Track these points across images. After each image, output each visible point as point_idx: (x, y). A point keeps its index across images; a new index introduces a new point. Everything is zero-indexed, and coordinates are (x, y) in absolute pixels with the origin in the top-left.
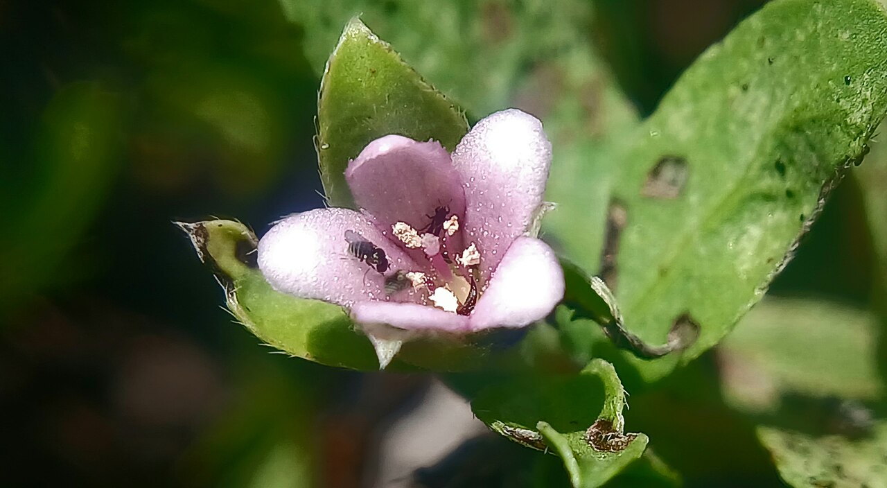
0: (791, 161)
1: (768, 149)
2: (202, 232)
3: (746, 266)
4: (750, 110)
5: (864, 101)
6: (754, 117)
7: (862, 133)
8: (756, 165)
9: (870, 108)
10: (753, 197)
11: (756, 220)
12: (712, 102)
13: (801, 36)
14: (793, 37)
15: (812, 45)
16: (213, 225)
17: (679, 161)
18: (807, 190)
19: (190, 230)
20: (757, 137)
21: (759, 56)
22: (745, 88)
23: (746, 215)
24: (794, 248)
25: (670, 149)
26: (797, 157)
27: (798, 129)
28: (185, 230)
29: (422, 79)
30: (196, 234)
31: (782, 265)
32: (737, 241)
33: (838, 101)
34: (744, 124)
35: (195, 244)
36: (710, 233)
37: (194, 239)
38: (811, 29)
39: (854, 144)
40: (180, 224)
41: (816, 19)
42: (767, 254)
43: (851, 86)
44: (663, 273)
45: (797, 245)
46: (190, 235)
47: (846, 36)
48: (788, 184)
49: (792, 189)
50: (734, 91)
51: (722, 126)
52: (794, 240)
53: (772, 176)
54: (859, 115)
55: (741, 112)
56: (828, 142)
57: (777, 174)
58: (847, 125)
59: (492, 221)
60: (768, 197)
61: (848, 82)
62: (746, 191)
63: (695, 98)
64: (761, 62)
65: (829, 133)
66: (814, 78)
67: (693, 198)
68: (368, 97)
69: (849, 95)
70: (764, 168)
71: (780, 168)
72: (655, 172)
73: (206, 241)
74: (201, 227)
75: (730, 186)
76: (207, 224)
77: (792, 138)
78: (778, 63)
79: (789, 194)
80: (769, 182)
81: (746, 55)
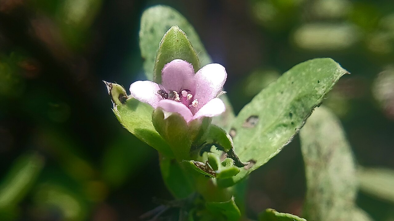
0: (295, 112)
1: (288, 108)
2: (111, 86)
3: (274, 145)
4: (283, 99)
5: (323, 87)
6: (285, 101)
7: (321, 96)
8: (283, 114)
9: (325, 89)
10: (280, 126)
11: (280, 132)
12: (270, 98)
13: (304, 74)
14: (301, 75)
15: (308, 75)
16: (115, 85)
17: (256, 117)
18: (299, 121)
19: (107, 84)
20: (284, 106)
21: (288, 82)
22: (282, 93)
23: (276, 131)
24: (292, 138)
25: (254, 113)
26: (297, 111)
27: (299, 100)
28: (106, 84)
29: (192, 46)
30: (109, 86)
31: (287, 143)
32: (272, 139)
33: (314, 88)
34: (280, 103)
35: (108, 89)
36: (264, 136)
37: (108, 87)
38: (308, 71)
39: (318, 100)
40: (105, 82)
41: (310, 67)
42: (282, 141)
44: (245, 149)
45: (293, 137)
46: (107, 86)
48: (292, 120)
49: (294, 122)
50: (278, 94)
51: (272, 106)
52: (292, 136)
53: (287, 118)
54: (321, 91)
55: (280, 100)
56: (309, 102)
57: (289, 118)
58: (316, 95)
59: (202, 98)
60: (285, 125)
61: (319, 82)
62: (278, 124)
63: (265, 97)
64: (289, 85)
65: (310, 99)
66: (307, 83)
67: (260, 126)
68: (174, 49)
69: (318, 86)
70: (285, 115)
71: (291, 115)
72: (248, 120)
73: (111, 89)
74: (111, 84)
75: (273, 122)
76: (113, 84)
77: (296, 103)
78: (295, 83)
79: (292, 123)
80: (286, 121)
81: (284, 83)
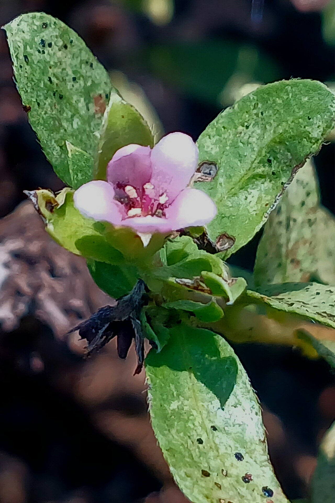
0: (275, 158)
1: (264, 153)
2: (36, 196)
3: (254, 209)
5: (318, 127)
6: (254, 140)
7: (318, 141)
8: (257, 161)
9: (322, 129)
10: (254, 177)
11: (256, 187)
13: (279, 101)
14: (275, 102)
15: (287, 104)
16: (40, 192)
17: (212, 164)
18: (284, 171)
19: (31, 194)
20: (257, 149)
21: (255, 111)
22: (247, 127)
23: (250, 186)
24: (279, 198)
26: (279, 156)
30: (34, 196)
33: (305, 127)
34: (248, 143)
37: (33, 198)
38: (285, 97)
39: (315, 146)
41: (288, 93)
42: (265, 202)
43: (311, 120)
45: (281, 196)
47: (306, 99)
48: (273, 169)
49: (276, 171)
50: (241, 129)
51: (234, 145)
52: (279, 194)
53: (264, 166)
54: (316, 133)
55: (246, 138)
56: (298, 147)
57: (267, 165)
58: (309, 138)
60: (261, 176)
61: (309, 119)
62: (250, 174)
64: (256, 114)
65: (299, 143)
66: (290, 119)
67: (221, 180)
68: (119, 128)
69: (311, 125)
70: (261, 162)
71: (269, 162)
72: (199, 169)
73: (37, 200)
74: (36, 193)
75: (243, 173)
76: (38, 192)
77: (277, 146)
78: (267, 114)
79: (274, 173)
80: (263, 170)
81: (248, 112)
